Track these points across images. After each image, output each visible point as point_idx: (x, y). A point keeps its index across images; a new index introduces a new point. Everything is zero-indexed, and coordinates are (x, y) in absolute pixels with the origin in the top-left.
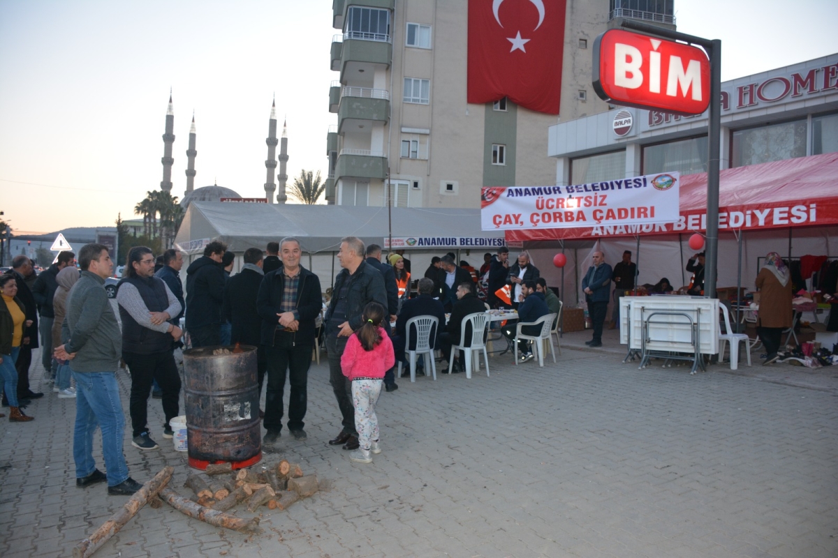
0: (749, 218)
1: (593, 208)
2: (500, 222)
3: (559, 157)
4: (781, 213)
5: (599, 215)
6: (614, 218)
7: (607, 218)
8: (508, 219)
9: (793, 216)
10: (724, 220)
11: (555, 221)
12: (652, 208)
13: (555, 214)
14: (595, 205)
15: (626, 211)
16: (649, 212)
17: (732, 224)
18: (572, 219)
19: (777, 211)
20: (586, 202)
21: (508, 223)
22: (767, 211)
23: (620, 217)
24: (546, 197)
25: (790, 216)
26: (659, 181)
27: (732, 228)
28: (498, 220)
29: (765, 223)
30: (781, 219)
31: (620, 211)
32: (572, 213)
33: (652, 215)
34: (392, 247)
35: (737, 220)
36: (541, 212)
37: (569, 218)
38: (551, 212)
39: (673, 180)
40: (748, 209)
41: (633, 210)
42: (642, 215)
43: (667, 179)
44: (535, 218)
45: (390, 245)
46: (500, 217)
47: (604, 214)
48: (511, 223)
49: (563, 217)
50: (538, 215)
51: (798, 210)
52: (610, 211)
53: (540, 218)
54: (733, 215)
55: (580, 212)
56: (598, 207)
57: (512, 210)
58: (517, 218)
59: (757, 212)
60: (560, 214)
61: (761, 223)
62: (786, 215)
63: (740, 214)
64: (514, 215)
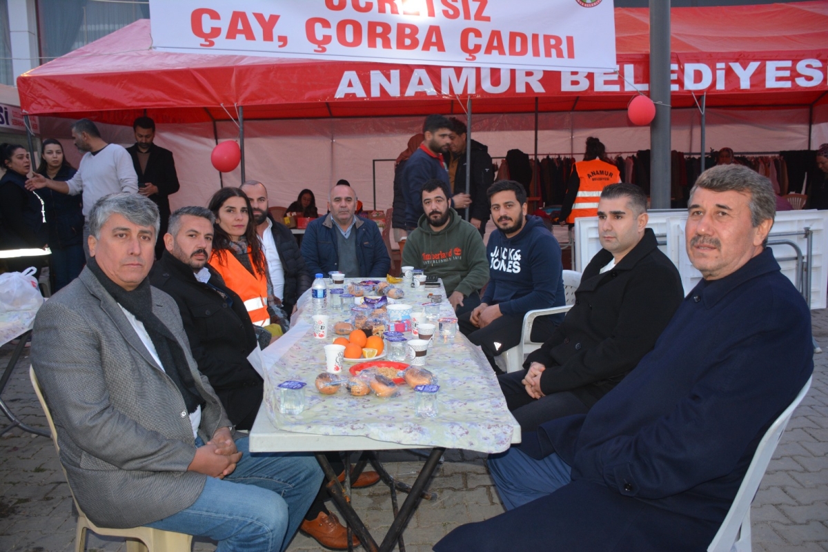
0: (721, 75)
1: (462, 23)
2: (216, 32)
4: (778, 69)
5: (472, 41)
6: (502, 52)
7: (489, 50)
8: (239, 24)
9: (799, 75)
10: (674, 77)
11: (372, 44)
12: (570, 40)
13: (372, 26)
14: (467, 16)
15: (524, 38)
16: (564, 47)
17: (690, 85)
18: (414, 44)
19: (771, 66)
20: (446, 8)
21: (241, 38)
22: (754, 66)
23: (513, 52)
25: (795, 75)
27: (690, 91)
28: (207, 24)
29: (752, 86)
30: (779, 79)
31: (513, 36)
32: (415, 29)
33: (571, 55)
35: (698, 76)
36: (335, 17)
37: (408, 42)
38: (364, 19)
40: (720, 60)
41: (535, 37)
42: (554, 52)
44: (320, 31)
46: (215, 15)
47: (484, 41)
48: (250, 36)
49: (393, 36)
50: (326, 24)
51: (809, 66)
52: (496, 34)
53: (332, 32)
54: (690, 68)
55: (434, 30)
56: (473, 23)
58: (268, 25)
59: (736, 67)
60: (387, 28)
61: (745, 84)
62: (787, 74)
63: (705, 69)
64: (259, 17)
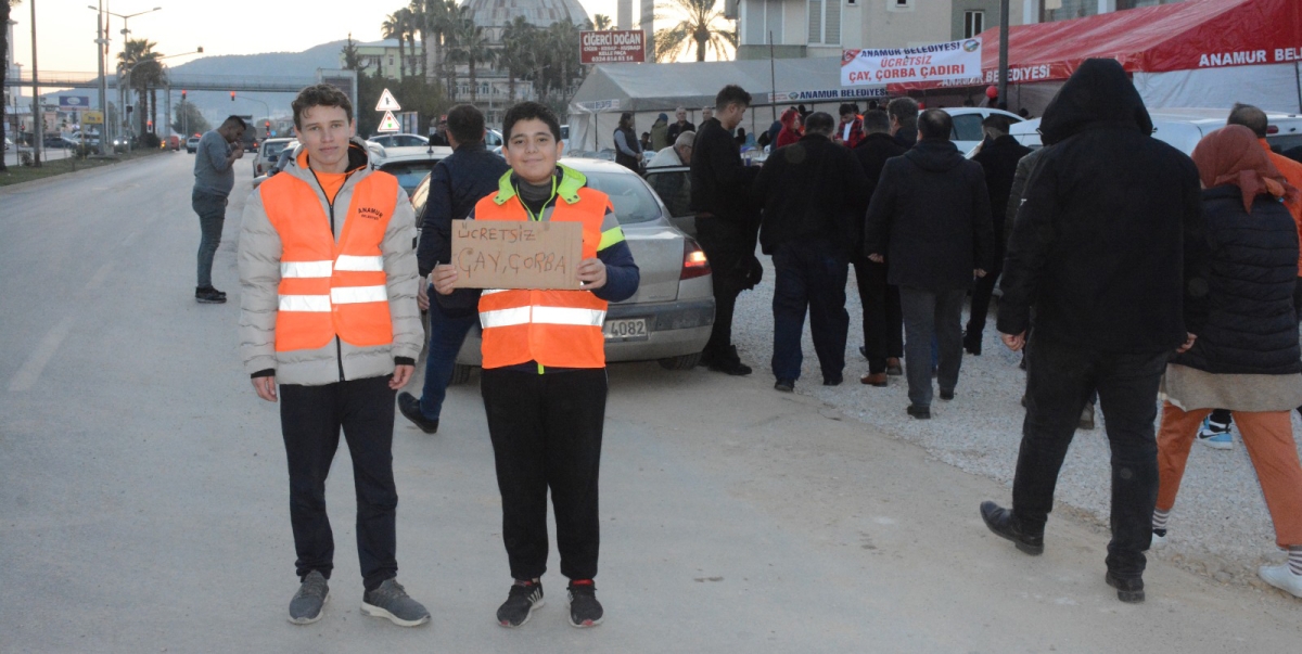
0: (1021, 74)
1: (921, 66)
2: (855, 78)
4: (1036, 70)
5: (925, 71)
7: (931, 73)
8: (860, 76)
10: (1009, 75)
11: (894, 76)
12: (963, 66)
13: (894, 71)
14: (923, 63)
15: (944, 68)
16: (960, 69)
17: (1014, 78)
18: (907, 75)
19: (1034, 69)
20: (917, 62)
21: (860, 80)
22: (1030, 68)
24: (889, 57)
25: (1039, 72)
26: (969, 45)
27: (1014, 80)
28: (853, 76)
29: (1029, 78)
30: (1036, 74)
31: (939, 68)
32: (906, 71)
33: (963, 71)
35: (1016, 75)
36: (884, 70)
37: (904, 75)
38: (891, 69)
39: (977, 44)
40: (1021, 67)
41: (949, 67)
42: (955, 72)
43: (973, 43)
44: (880, 75)
45: (774, 99)
46: (854, 74)
47: (929, 71)
48: (862, 79)
49: (900, 74)
50: (882, 72)
52: (933, 68)
53: (883, 75)
54: (1014, 71)
55: (912, 69)
56: (925, 65)
57: (864, 69)
58: (866, 74)
59: (1026, 69)
60: (898, 71)
61: (1026, 77)
63: (1018, 71)
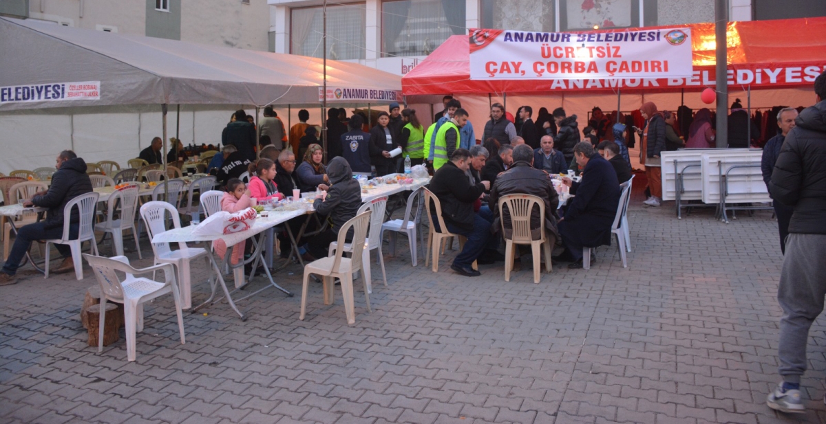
0: (759, 76)
1: (606, 59)
2: (495, 71)
3: (279, 6)
4: (793, 72)
5: (612, 67)
6: (628, 71)
7: (621, 70)
8: (505, 67)
9: (806, 75)
10: (731, 77)
11: (563, 71)
12: (666, 63)
13: (563, 64)
14: (609, 56)
15: (640, 64)
16: (662, 66)
17: (740, 81)
18: (583, 70)
19: (789, 71)
20: (598, 53)
21: (505, 72)
22: (778, 71)
23: (634, 70)
24: (552, 45)
25: (803, 75)
26: (672, 36)
27: (740, 85)
28: (492, 68)
29: (777, 81)
30: (793, 77)
31: (633, 63)
32: (583, 64)
33: (666, 70)
34: (328, 99)
35: (745, 77)
36: (546, 61)
37: (580, 69)
38: (559, 61)
39: (685, 36)
40: (758, 68)
41: (646, 63)
42: (656, 69)
43: (679, 35)
44: (539, 67)
45: (325, 97)
46: (495, 64)
47: (618, 67)
48: (509, 71)
49: (573, 67)
50: (542, 64)
51: (812, 70)
52: (624, 63)
53: (545, 67)
54: (740, 72)
55: (593, 63)
56: (612, 59)
57: (511, 58)
58: (517, 66)
59: (768, 71)
60: (570, 64)
61: (773, 80)
62: (799, 74)
63: (750, 73)
64: (513, 63)
